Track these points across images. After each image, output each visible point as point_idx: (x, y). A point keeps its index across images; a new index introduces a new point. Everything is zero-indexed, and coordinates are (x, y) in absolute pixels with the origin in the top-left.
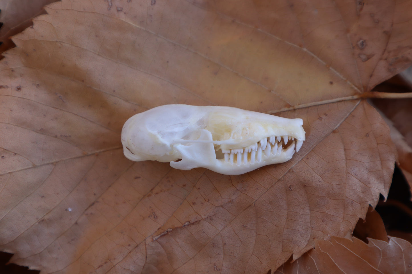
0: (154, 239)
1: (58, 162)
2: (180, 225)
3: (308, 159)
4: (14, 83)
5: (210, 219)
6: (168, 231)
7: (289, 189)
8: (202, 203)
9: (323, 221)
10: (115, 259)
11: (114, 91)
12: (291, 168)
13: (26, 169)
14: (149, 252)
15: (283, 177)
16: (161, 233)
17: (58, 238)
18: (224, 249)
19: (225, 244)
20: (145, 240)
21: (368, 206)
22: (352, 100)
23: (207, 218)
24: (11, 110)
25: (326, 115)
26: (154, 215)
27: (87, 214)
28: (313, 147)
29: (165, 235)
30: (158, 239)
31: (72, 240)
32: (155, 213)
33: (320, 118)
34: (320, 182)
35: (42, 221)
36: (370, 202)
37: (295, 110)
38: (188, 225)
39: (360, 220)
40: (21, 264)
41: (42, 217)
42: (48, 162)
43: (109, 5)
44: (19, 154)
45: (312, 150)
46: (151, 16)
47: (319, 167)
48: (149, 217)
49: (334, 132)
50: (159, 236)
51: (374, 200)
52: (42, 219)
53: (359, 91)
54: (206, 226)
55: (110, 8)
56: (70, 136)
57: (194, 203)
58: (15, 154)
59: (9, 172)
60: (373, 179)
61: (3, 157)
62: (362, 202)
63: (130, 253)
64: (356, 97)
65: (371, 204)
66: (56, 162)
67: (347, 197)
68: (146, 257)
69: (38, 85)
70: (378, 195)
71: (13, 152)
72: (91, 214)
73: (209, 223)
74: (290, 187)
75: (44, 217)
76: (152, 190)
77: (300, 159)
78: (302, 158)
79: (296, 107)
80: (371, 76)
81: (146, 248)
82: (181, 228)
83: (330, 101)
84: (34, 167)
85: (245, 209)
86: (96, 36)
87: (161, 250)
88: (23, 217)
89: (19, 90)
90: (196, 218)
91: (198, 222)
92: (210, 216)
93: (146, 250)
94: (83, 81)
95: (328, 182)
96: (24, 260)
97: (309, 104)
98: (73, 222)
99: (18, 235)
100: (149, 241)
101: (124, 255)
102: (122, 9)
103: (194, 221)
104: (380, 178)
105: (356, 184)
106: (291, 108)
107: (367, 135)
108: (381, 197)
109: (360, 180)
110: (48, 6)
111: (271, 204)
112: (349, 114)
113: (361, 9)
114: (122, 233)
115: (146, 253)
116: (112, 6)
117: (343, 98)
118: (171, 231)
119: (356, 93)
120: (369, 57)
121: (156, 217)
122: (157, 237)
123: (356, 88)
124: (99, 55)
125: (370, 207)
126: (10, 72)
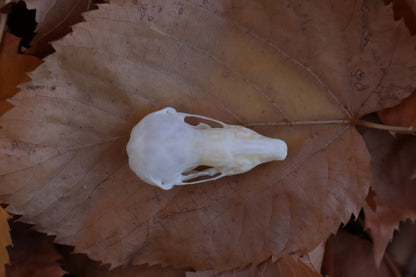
0: (156, 221)
2: (178, 211)
3: (296, 172)
4: (49, 83)
5: (205, 209)
7: (276, 197)
8: (200, 194)
10: (121, 234)
11: (137, 90)
13: (52, 158)
14: (151, 231)
16: (162, 216)
17: (73, 210)
18: (213, 236)
20: (148, 221)
21: (340, 223)
22: (343, 124)
23: (203, 208)
25: (317, 134)
26: (157, 198)
27: (98, 189)
30: (159, 220)
31: (85, 210)
33: (312, 137)
34: (303, 195)
35: (61, 199)
36: (342, 220)
37: (291, 126)
38: (186, 212)
39: (332, 235)
40: (40, 231)
42: (71, 149)
43: (142, 15)
44: (47, 146)
46: (177, 24)
48: (153, 199)
49: (323, 150)
50: (160, 218)
51: (346, 219)
52: (62, 197)
53: (350, 117)
56: (93, 127)
58: (45, 146)
60: (348, 200)
61: (34, 150)
62: (335, 219)
63: (133, 230)
64: (346, 122)
65: (343, 222)
68: (147, 235)
69: (70, 83)
70: (350, 215)
73: (204, 213)
74: (277, 195)
75: (63, 195)
77: (290, 172)
79: (293, 123)
80: (363, 105)
82: (179, 213)
83: (324, 122)
84: (59, 154)
86: (127, 43)
87: (161, 229)
89: (54, 90)
90: (193, 207)
91: (194, 210)
92: (205, 207)
93: (148, 229)
94: (111, 82)
97: (305, 122)
98: (87, 197)
100: (151, 222)
102: (153, 18)
103: (191, 209)
104: (354, 199)
106: (289, 124)
108: (353, 216)
112: (338, 136)
113: (365, 45)
114: (128, 210)
115: (148, 231)
116: (144, 15)
117: (335, 121)
118: (171, 215)
119: (347, 118)
123: (348, 114)
124: (127, 58)
125: (342, 224)
126: (48, 74)
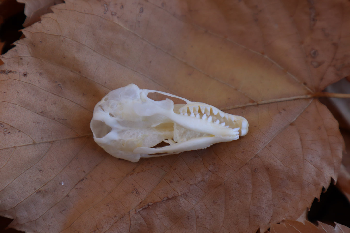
0: (137, 212)
1: (55, 141)
2: (160, 200)
3: (270, 146)
4: (22, 69)
5: (186, 195)
6: (149, 205)
7: (254, 172)
8: (178, 182)
9: (283, 199)
10: (102, 228)
11: (105, 83)
12: (257, 154)
13: (28, 145)
14: (133, 223)
15: (250, 161)
16: (143, 206)
17: (51, 207)
18: (197, 221)
19: (197, 217)
20: (129, 212)
21: (322, 188)
22: (307, 98)
23: (183, 194)
24: (18, 93)
25: (284, 110)
26: (136, 191)
27: (77, 189)
28: (274, 137)
29: (147, 208)
30: (140, 211)
31: (63, 210)
32: (137, 189)
33: (280, 113)
34: (281, 166)
35: (39, 192)
36: (323, 185)
37: (258, 105)
38: (166, 200)
39: (316, 199)
41: (40, 189)
42: (46, 141)
43: (105, 10)
44: (22, 132)
45: (274, 139)
46: (139, 22)
47: (280, 153)
48: (132, 193)
49: (292, 124)
50: (141, 209)
51: (326, 183)
52: (39, 190)
53: (311, 91)
54: (182, 201)
55: (106, 12)
56: (66, 120)
57: (171, 182)
58: (20, 131)
59: (14, 146)
60: (325, 165)
61: (9, 132)
62: (316, 184)
63: (115, 223)
64: (309, 96)
65: (324, 186)
66: (53, 141)
67: (304, 180)
68: (130, 227)
69: (41, 73)
70: (330, 179)
71: (18, 130)
72: (81, 188)
73: (185, 199)
74: (255, 170)
75: (41, 188)
76: (134, 170)
77: (264, 146)
78: (265, 145)
79: (260, 102)
80: (322, 79)
81: (130, 219)
82: (161, 202)
83: (288, 99)
84: (35, 143)
85: (216, 188)
86: (93, 35)
87: (142, 221)
88: (23, 187)
89: (26, 76)
90: (174, 194)
91: (175, 198)
92: (185, 193)
93: (130, 220)
94: (80, 72)
95: (288, 167)
96: (21, 225)
97: (270, 101)
98: (65, 194)
99: (19, 203)
100: (132, 212)
101: (110, 225)
102: (116, 13)
103: (172, 197)
104: (331, 164)
105: (311, 169)
106: (255, 104)
107: (319, 128)
108: (332, 180)
109: (315, 166)
110: (54, 6)
111: (238, 184)
112: (303, 110)
113: (314, 25)
114: (108, 206)
115: (130, 223)
116: (107, 10)
117: (299, 97)
118: (152, 205)
119: (309, 93)
120: (320, 64)
121: (138, 193)
122: (139, 210)
123: (309, 89)
124: (94, 51)
125: (323, 189)
126: (19, 60)
